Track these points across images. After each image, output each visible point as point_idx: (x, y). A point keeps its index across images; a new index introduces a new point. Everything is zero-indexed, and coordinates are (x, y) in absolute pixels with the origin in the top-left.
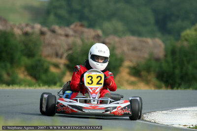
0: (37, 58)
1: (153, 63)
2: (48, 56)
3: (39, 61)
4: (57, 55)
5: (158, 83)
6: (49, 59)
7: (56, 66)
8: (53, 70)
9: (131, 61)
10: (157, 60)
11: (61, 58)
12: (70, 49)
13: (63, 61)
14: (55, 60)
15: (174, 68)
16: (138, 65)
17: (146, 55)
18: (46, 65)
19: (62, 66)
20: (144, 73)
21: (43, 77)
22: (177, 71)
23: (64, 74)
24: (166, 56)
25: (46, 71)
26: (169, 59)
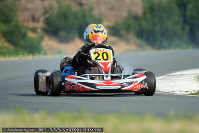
0: (13, 23)
1: (132, 22)
2: (24, 21)
3: (16, 26)
4: (34, 19)
5: (138, 41)
6: (25, 24)
7: (34, 30)
8: (31, 35)
9: (109, 21)
10: (136, 18)
11: (38, 21)
12: (46, 12)
13: (40, 25)
14: (32, 25)
15: (154, 25)
16: (117, 24)
17: (125, 14)
18: (23, 30)
19: (39, 31)
20: (123, 32)
21: (22, 42)
22: (157, 28)
23: (41, 38)
24: (144, 13)
25: (24, 36)
26: (148, 16)
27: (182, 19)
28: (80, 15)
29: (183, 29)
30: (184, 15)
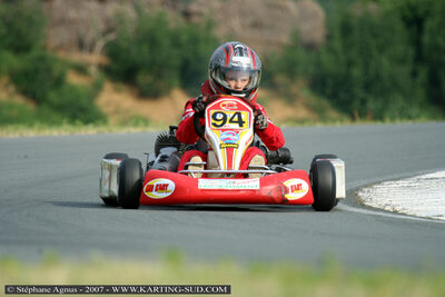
0: (35, 53)
1: (301, 55)
2: (61, 47)
3: (42, 59)
4: (81, 45)
5: (314, 100)
6: (62, 55)
7: (81, 70)
8: (73, 79)
10: (310, 47)
11: (91, 50)
12: (109, 30)
13: (95, 59)
14: (77, 57)
15: (350, 64)
17: (285, 39)
18: (56, 68)
19: (93, 70)
20: (280, 79)
21: (53, 96)
22: (356, 72)
23: (98, 88)
24: (329, 37)
25: (59, 82)
26: (337, 44)
27: (411, 52)
28: (184, 38)
29: (414, 74)
30: (417, 44)
